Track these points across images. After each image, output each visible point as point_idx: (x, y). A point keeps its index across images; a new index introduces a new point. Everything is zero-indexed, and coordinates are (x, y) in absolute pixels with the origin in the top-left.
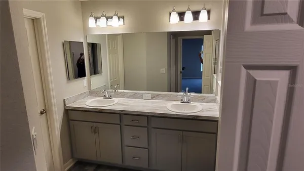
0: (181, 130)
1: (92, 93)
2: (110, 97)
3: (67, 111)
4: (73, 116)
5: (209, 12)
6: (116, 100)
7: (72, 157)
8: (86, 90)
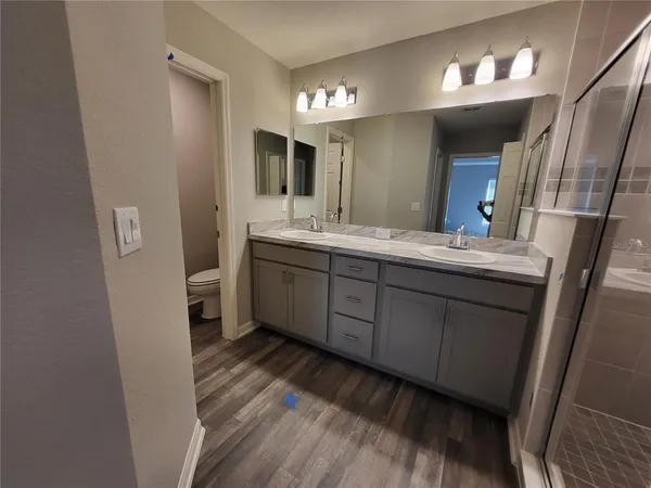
0: (444, 297)
1: (294, 223)
2: (320, 230)
3: (252, 243)
4: (259, 251)
5: (537, 57)
6: (328, 235)
7: (254, 319)
8: (286, 217)
